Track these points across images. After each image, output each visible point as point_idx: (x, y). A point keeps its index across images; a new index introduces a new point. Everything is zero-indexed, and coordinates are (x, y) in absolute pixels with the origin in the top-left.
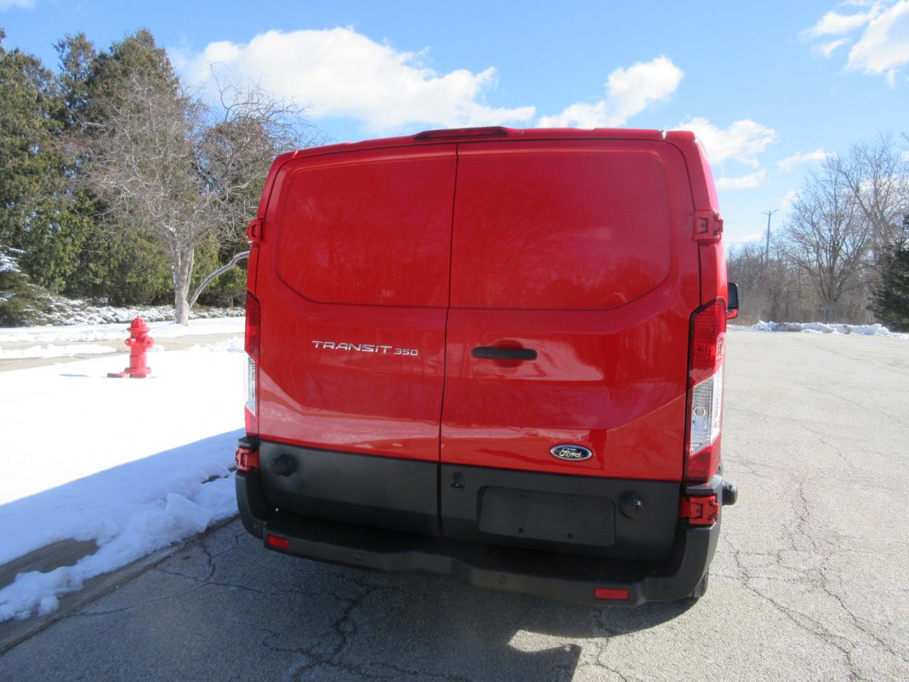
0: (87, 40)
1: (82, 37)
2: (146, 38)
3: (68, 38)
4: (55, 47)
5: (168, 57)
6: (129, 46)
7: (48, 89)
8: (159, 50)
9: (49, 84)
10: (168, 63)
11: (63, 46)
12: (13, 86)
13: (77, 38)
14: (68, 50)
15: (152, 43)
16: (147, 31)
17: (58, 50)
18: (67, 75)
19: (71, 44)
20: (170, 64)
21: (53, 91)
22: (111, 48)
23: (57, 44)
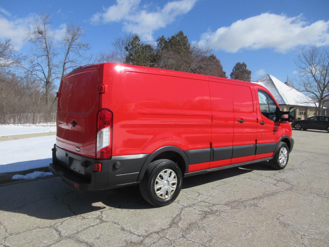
0: (164, 37)
1: (163, 37)
2: (181, 33)
3: (159, 38)
4: (156, 41)
5: (187, 38)
6: (173, 37)
7: (152, 54)
8: (185, 37)
9: (152, 52)
10: (187, 40)
11: (158, 40)
12: (141, 54)
13: (162, 37)
14: (159, 41)
15: (183, 35)
16: (182, 31)
17: (157, 42)
18: (158, 49)
19: (160, 39)
20: (188, 40)
21: (153, 54)
22: (168, 39)
23: (156, 40)
